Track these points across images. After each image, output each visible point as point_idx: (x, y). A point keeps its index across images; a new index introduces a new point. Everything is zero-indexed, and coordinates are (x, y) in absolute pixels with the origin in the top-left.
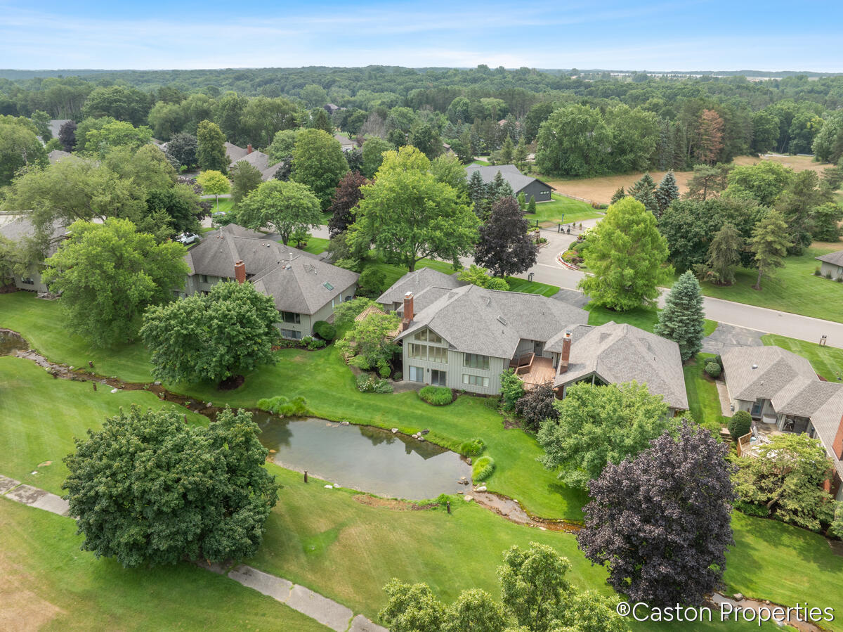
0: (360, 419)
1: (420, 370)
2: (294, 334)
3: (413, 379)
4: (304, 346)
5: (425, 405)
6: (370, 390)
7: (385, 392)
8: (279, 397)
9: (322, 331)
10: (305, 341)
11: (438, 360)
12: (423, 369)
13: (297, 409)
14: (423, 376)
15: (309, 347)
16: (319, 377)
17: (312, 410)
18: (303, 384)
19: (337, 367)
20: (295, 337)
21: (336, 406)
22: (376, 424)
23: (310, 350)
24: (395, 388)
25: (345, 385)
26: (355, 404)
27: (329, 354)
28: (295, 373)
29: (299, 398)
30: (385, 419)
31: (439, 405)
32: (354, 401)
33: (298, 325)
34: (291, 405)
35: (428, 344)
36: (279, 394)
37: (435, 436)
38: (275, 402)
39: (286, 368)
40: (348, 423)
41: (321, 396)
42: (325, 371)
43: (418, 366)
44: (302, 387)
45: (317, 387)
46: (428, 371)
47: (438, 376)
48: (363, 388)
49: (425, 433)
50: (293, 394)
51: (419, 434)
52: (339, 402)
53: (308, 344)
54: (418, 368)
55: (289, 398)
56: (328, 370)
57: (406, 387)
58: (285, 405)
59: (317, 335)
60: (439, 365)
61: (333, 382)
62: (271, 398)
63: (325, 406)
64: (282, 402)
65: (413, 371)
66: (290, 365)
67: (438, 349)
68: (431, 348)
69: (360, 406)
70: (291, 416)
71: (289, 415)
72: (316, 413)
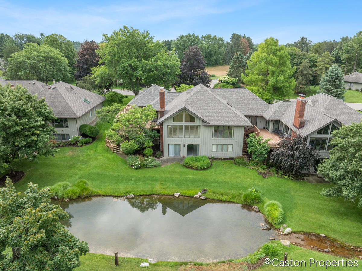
0: (143, 191)
1: (178, 147)
2: (64, 136)
3: (172, 154)
4: (74, 144)
5: (192, 171)
6: (141, 167)
7: (154, 166)
8: (62, 183)
9: (87, 131)
10: (74, 139)
11: (192, 136)
12: (180, 145)
13: (82, 190)
14: (180, 151)
15: (79, 144)
16: (94, 164)
17: (96, 190)
18: (81, 170)
19: (106, 155)
20: (65, 139)
21: (116, 183)
22: (159, 192)
23: (80, 146)
24: (161, 163)
25: (118, 166)
26: (133, 179)
27: (96, 147)
28: (71, 163)
29: (81, 181)
30: (165, 186)
31: (204, 169)
32: (132, 177)
33: (67, 128)
34: (74, 188)
35: (184, 124)
36: (61, 181)
37: (214, 193)
38: (59, 188)
39: (62, 161)
40: (133, 195)
41: (101, 177)
42: (97, 159)
43: (176, 143)
44: (81, 173)
45: (94, 171)
46: (184, 146)
47: (191, 149)
48: (135, 165)
49: (204, 192)
50: (73, 179)
51: (200, 194)
52: (118, 180)
53: (77, 142)
54: (175, 145)
55: (71, 183)
56: (99, 157)
57: (169, 161)
58: (69, 189)
59: (84, 135)
60: (192, 140)
61: (106, 165)
62: (53, 185)
63: (107, 184)
64: (65, 187)
65: (172, 148)
66: (65, 159)
67: (192, 127)
68: (187, 127)
69: (138, 180)
70: (77, 198)
71: (74, 197)
72: (99, 192)
